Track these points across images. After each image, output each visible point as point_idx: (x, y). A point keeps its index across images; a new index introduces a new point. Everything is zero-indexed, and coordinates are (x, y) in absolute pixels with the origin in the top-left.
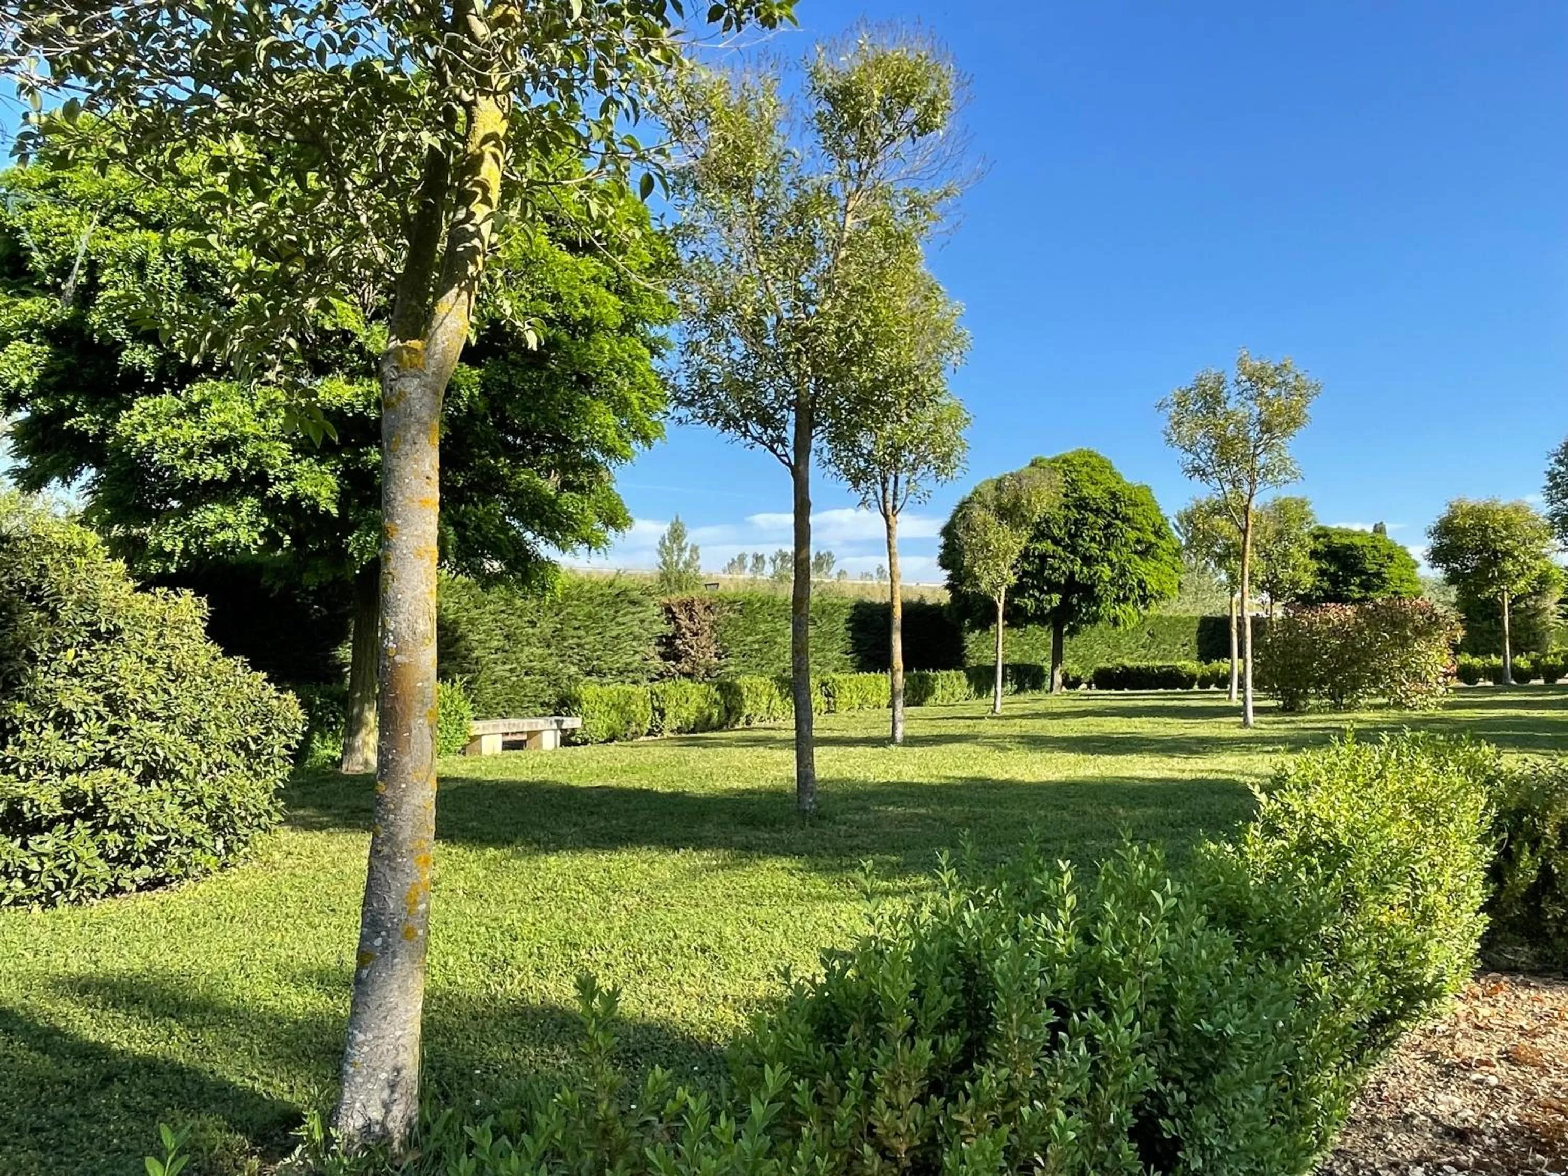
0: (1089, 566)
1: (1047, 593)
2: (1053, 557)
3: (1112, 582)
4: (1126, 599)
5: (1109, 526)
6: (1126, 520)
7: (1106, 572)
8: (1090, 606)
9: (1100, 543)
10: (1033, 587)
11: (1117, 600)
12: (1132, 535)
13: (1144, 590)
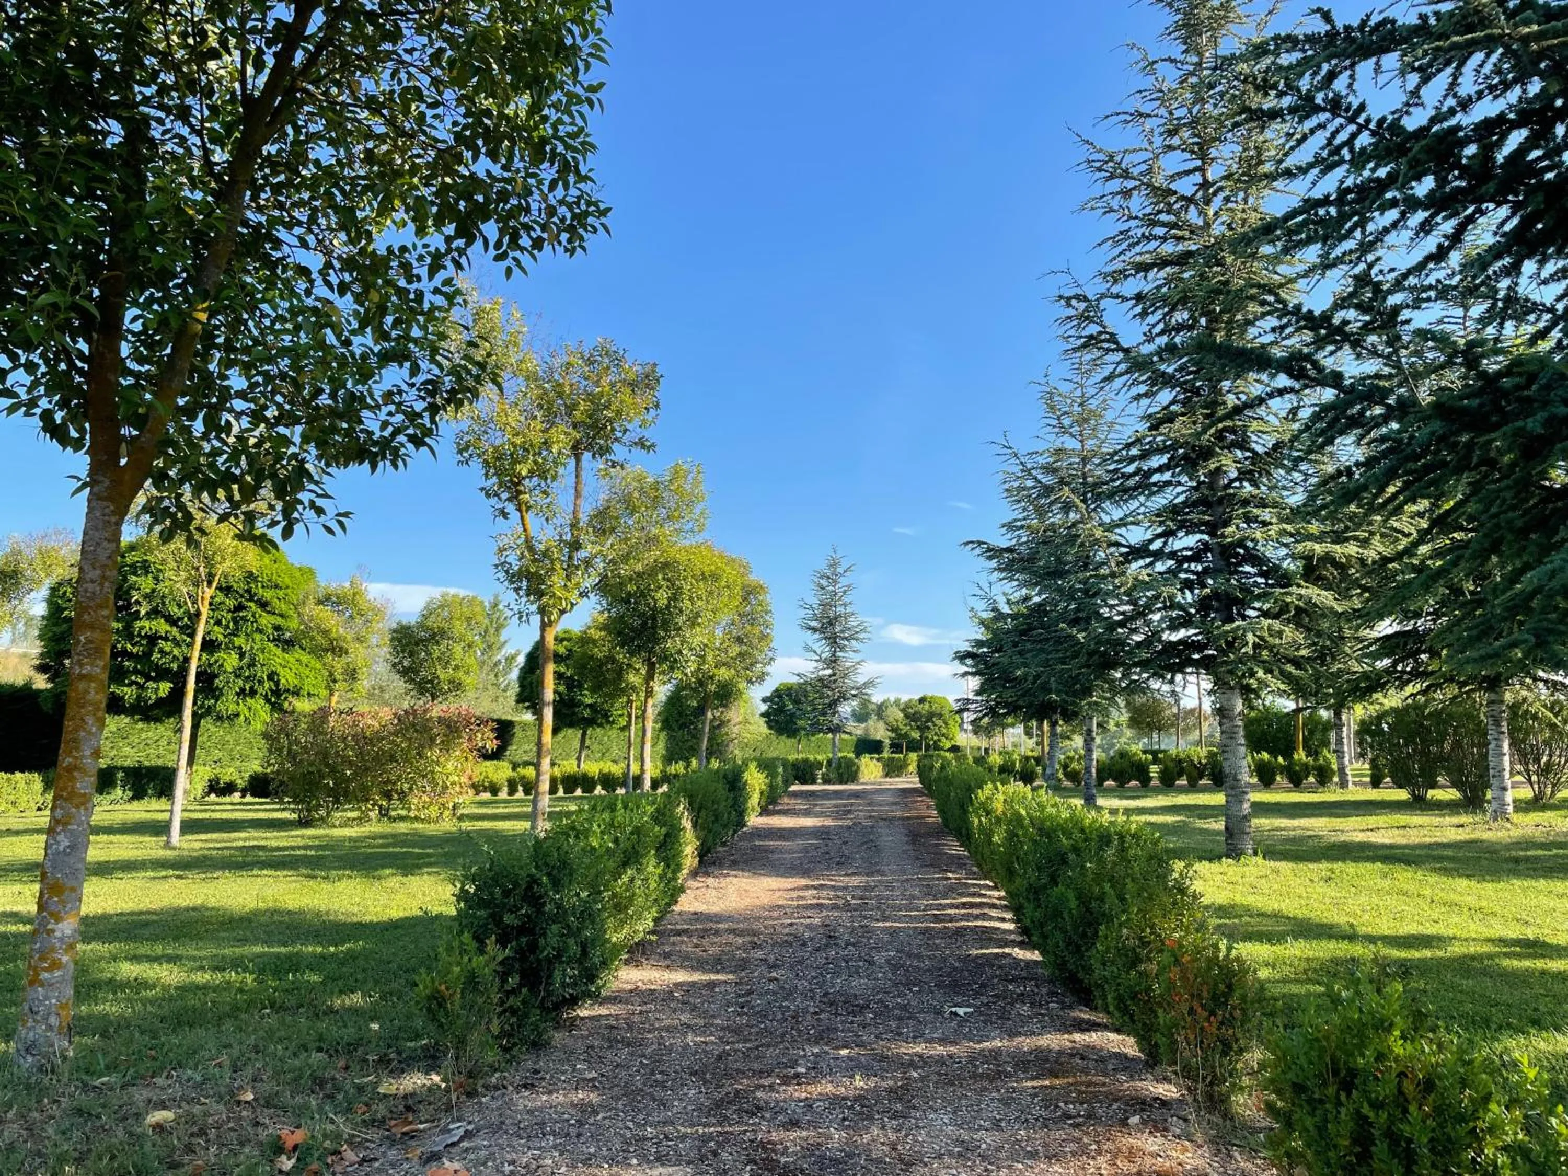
0: (211, 653)
1: (155, 680)
2: (166, 639)
3: (237, 673)
4: (253, 693)
5: (240, 608)
6: (263, 605)
7: (231, 661)
8: (207, 698)
9: (227, 627)
10: (136, 672)
11: (242, 693)
12: (266, 620)
13: (277, 683)
